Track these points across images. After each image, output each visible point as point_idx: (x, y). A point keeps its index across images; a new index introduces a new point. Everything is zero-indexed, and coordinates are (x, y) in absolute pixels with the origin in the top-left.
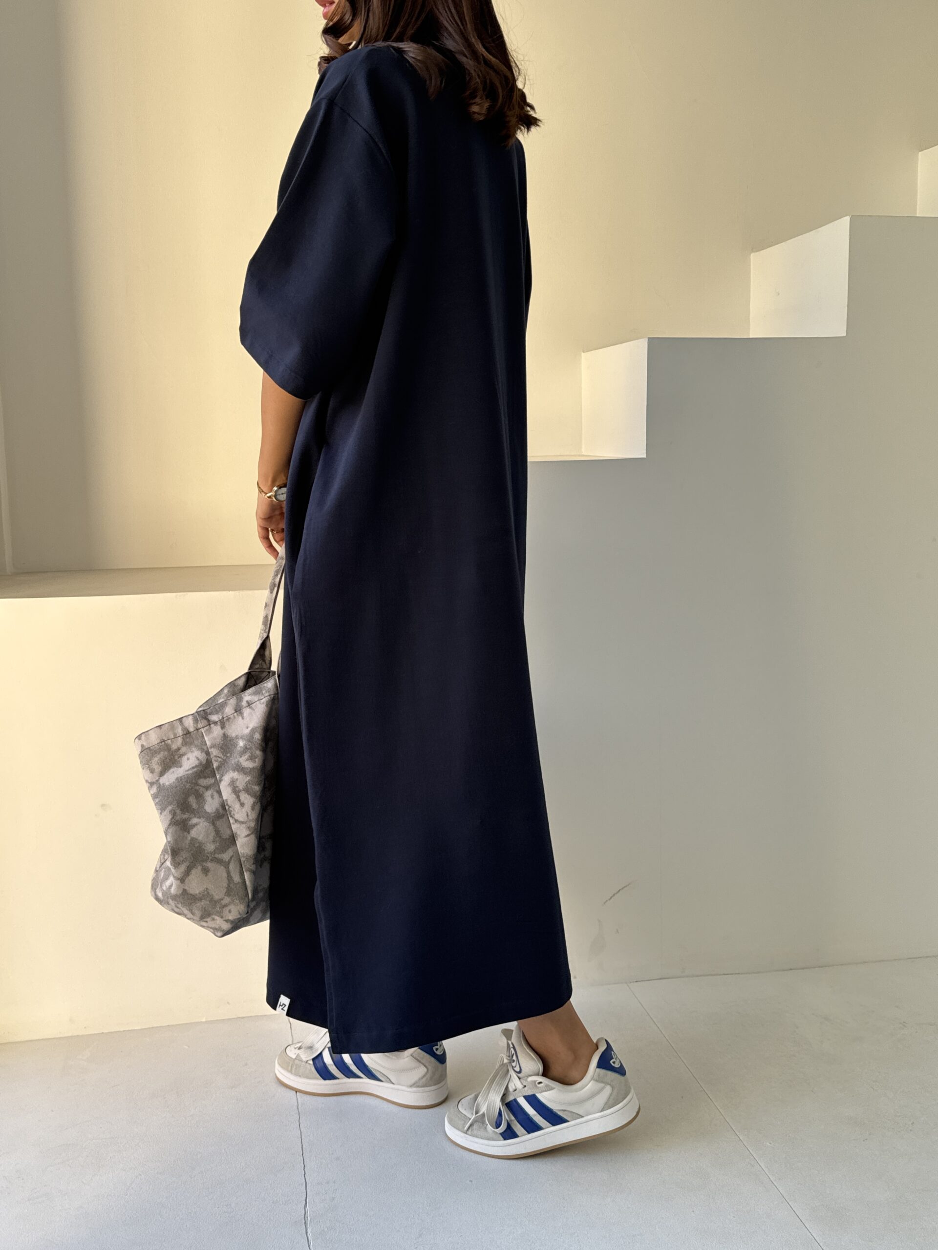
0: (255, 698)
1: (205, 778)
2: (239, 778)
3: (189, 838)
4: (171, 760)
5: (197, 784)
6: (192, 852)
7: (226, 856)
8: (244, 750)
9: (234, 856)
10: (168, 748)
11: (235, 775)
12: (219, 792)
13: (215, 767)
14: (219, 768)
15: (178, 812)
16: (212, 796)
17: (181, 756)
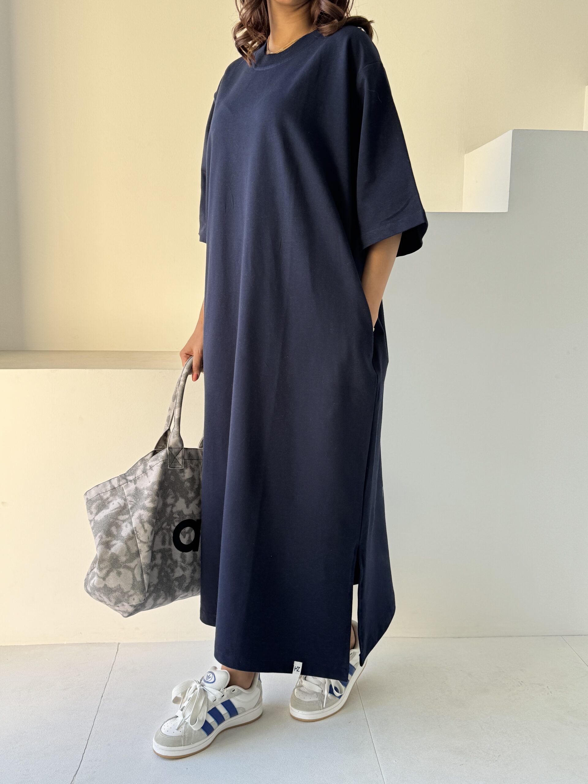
0: (154, 463)
1: (123, 515)
2: (144, 513)
3: (110, 553)
4: (103, 505)
5: (117, 519)
6: (111, 562)
7: (132, 565)
8: (148, 496)
9: (138, 564)
10: (101, 498)
11: (142, 512)
12: (131, 523)
13: (129, 508)
14: (132, 508)
15: (104, 536)
16: (126, 526)
17: (109, 502)
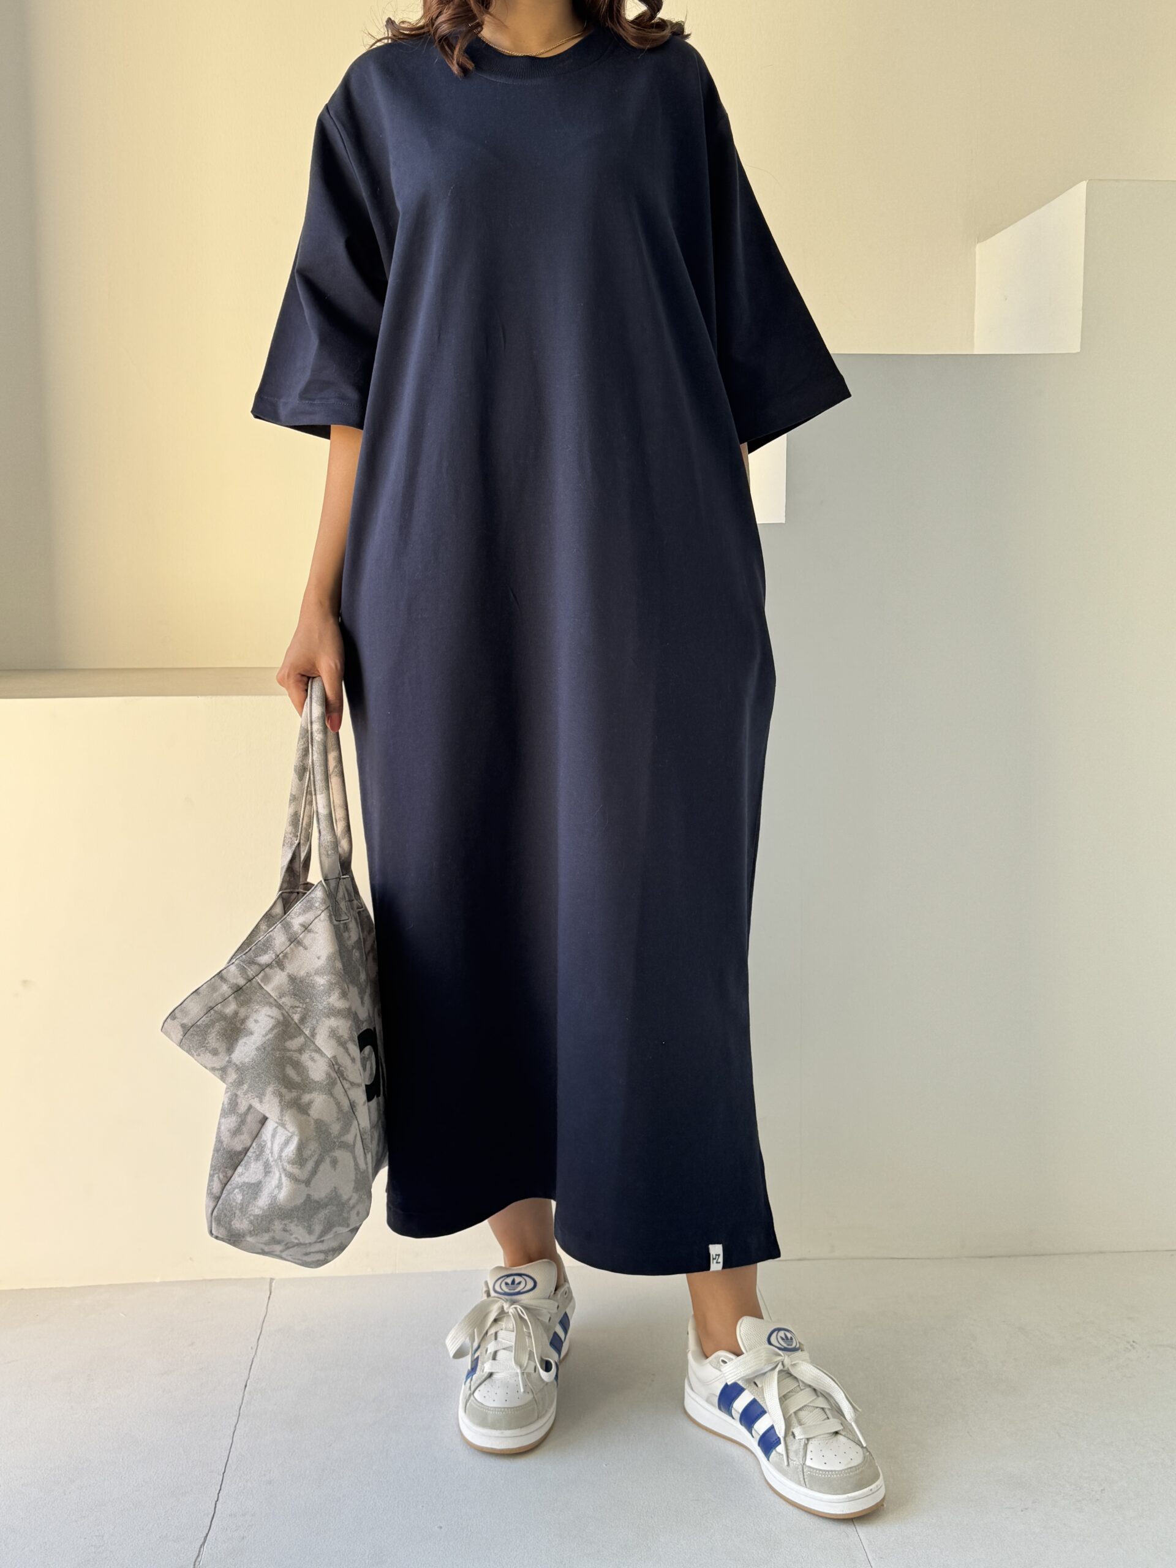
0: (310, 916)
1: (291, 1038)
2: (339, 1024)
3: (312, 1122)
4: (233, 1030)
5: (286, 1050)
6: (319, 1140)
8: (330, 987)
10: (223, 1017)
11: (333, 1022)
12: (318, 1050)
13: (297, 1021)
14: (303, 1020)
15: (284, 1091)
16: (312, 1059)
17: (243, 1021)
